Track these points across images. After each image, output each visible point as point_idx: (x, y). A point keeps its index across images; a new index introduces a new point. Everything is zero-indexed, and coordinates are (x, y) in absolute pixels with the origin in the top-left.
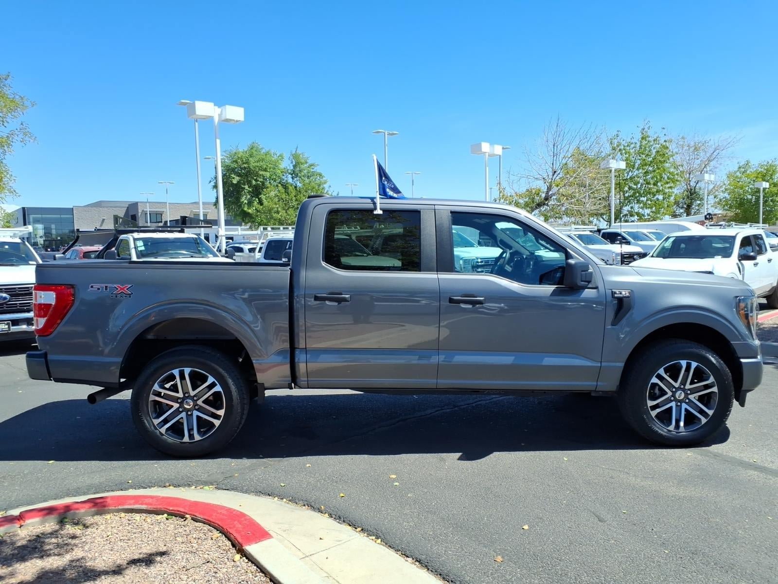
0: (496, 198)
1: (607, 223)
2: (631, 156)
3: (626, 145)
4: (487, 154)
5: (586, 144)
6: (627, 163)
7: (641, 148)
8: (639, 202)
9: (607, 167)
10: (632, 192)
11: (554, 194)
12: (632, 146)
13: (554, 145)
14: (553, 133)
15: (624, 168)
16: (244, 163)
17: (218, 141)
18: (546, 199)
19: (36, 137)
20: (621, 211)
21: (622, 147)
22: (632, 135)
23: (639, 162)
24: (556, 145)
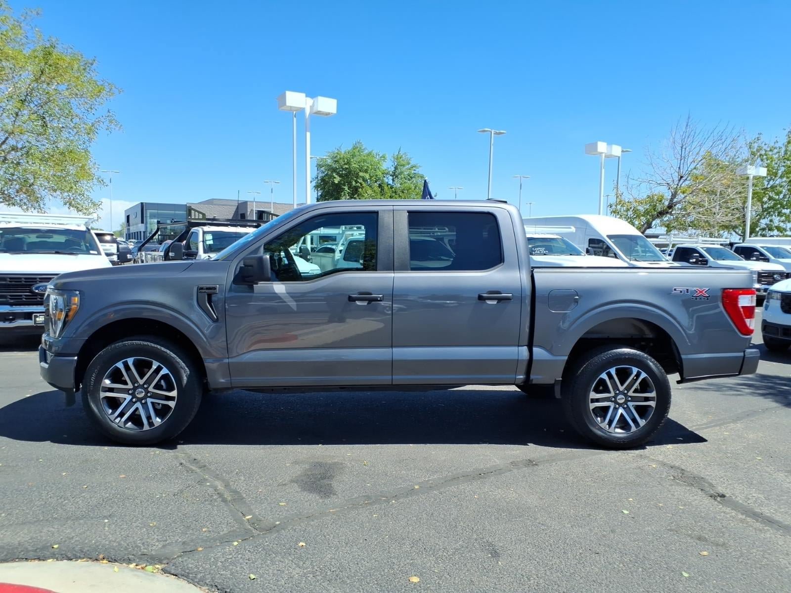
0: (612, 203)
1: (740, 237)
2: (773, 163)
3: (769, 149)
4: (604, 155)
5: (720, 146)
6: (768, 170)
7: (786, 153)
8: (780, 214)
9: (745, 173)
10: (772, 203)
11: (679, 202)
12: (776, 151)
13: (682, 147)
14: (681, 133)
15: (765, 175)
16: (345, 164)
17: (308, 134)
18: (670, 207)
19: (121, 126)
20: (757, 224)
21: (763, 152)
22: (776, 139)
23: (783, 169)
24: (684, 147)
